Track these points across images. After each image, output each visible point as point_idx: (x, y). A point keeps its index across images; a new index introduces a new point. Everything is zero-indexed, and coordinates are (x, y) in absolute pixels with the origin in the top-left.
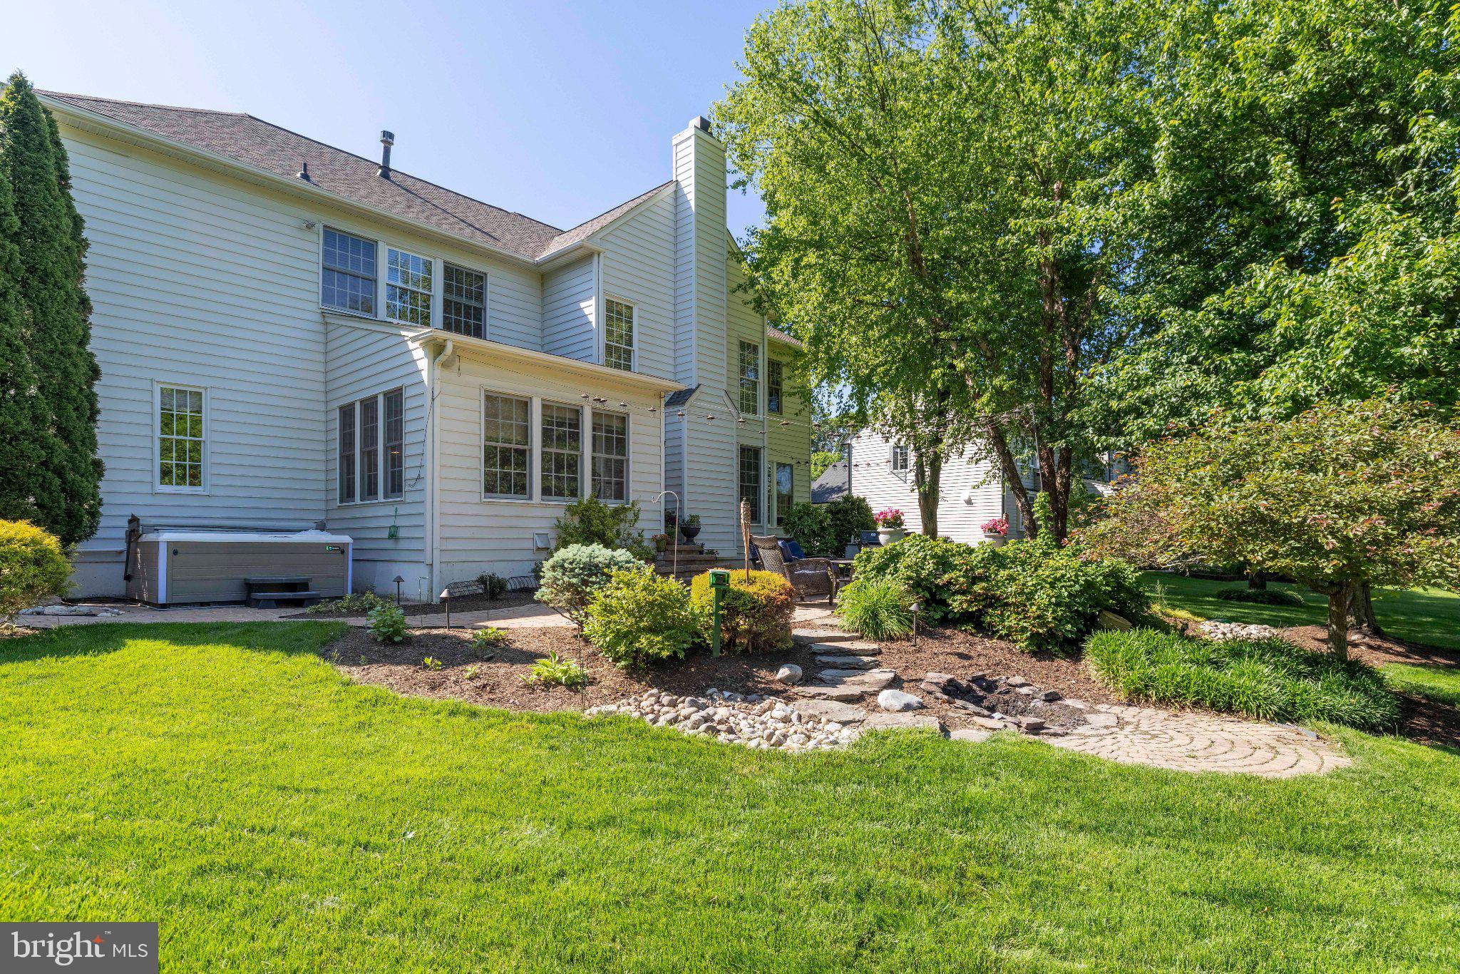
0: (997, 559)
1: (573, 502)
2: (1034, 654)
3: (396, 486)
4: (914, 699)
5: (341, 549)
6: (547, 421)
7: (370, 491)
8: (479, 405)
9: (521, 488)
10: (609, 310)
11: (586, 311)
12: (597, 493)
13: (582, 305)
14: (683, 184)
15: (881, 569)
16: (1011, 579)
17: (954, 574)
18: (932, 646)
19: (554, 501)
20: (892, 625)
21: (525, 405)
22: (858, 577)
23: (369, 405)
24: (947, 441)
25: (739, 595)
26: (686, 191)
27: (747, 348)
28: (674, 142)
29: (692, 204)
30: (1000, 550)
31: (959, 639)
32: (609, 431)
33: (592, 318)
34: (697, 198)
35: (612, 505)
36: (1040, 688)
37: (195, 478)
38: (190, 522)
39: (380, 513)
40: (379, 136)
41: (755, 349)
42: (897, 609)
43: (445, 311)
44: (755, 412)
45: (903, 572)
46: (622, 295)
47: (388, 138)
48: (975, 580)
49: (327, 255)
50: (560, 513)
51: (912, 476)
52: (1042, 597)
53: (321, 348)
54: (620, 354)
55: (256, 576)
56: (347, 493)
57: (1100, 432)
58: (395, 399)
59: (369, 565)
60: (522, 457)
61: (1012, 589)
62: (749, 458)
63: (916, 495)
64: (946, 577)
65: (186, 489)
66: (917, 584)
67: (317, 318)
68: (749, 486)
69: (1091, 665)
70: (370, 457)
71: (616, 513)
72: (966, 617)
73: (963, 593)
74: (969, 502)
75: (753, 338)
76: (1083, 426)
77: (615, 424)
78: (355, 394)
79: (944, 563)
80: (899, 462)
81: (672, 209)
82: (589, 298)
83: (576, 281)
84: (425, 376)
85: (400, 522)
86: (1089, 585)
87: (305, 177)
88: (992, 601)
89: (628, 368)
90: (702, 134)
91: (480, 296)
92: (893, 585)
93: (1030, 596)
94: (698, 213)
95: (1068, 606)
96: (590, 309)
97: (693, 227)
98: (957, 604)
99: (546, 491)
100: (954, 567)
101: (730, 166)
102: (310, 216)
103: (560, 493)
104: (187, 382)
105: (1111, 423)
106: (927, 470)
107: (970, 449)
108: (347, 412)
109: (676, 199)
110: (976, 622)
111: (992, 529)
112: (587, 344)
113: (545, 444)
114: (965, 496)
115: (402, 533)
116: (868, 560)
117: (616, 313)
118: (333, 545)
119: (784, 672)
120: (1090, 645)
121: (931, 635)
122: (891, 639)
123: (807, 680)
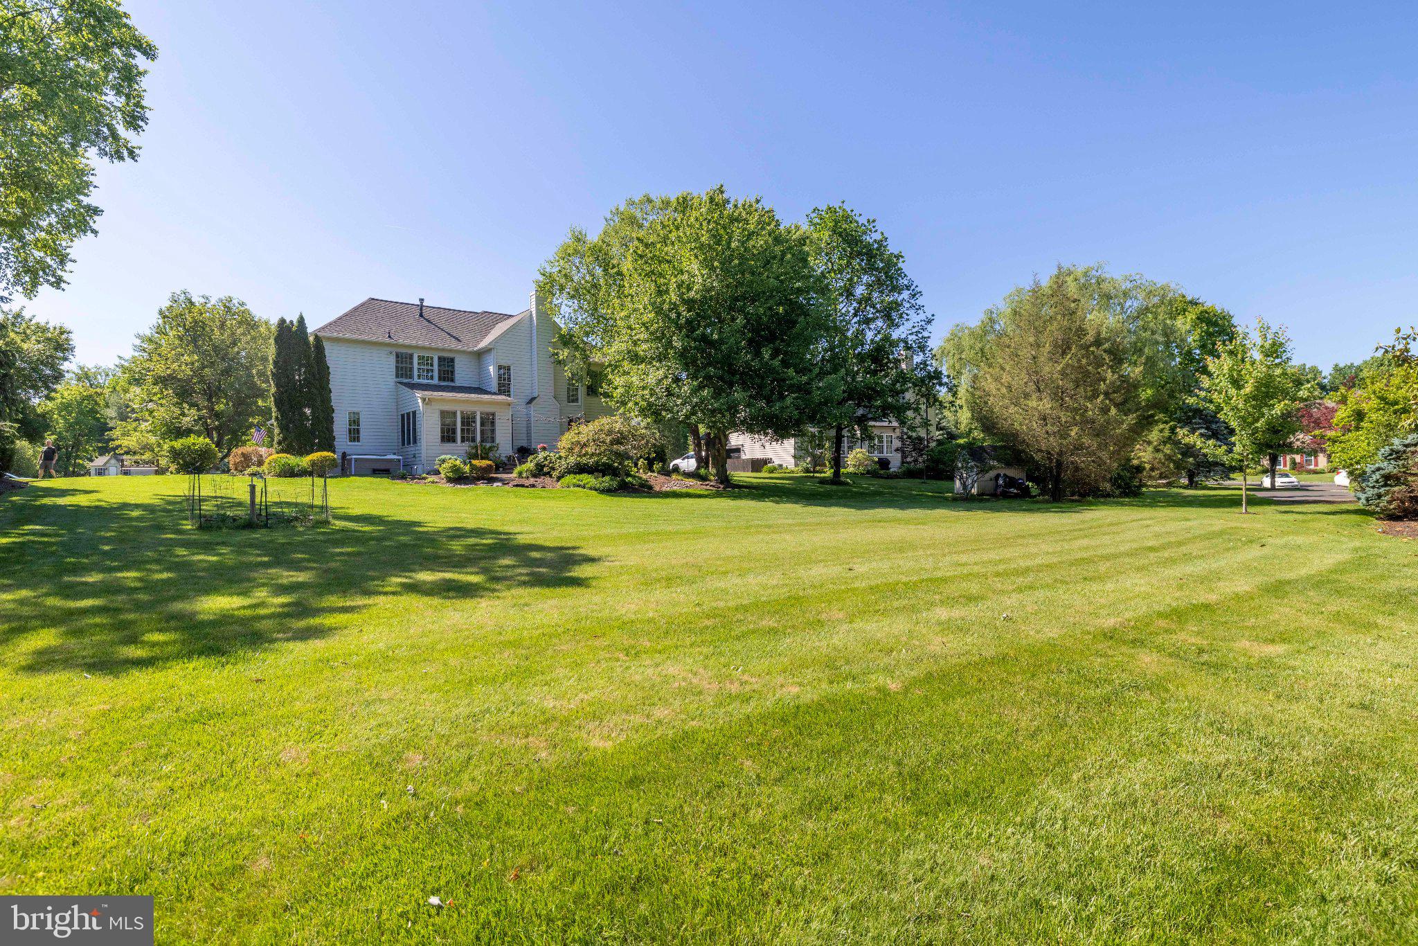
1: (473, 445)
3: (415, 442)
5: (399, 460)
6: (463, 418)
7: (409, 443)
8: (437, 415)
9: (454, 441)
10: (500, 369)
11: (490, 370)
12: (482, 441)
13: (489, 368)
19: (466, 445)
21: (455, 413)
23: (408, 414)
32: (488, 419)
33: (492, 373)
35: (489, 445)
37: (358, 441)
38: (358, 453)
39: (411, 449)
43: (440, 373)
49: (398, 362)
50: (468, 448)
53: (396, 393)
54: (504, 388)
56: (403, 444)
58: (414, 413)
60: (454, 431)
65: (356, 443)
67: (393, 383)
70: (409, 430)
77: (491, 417)
78: (405, 412)
85: (416, 452)
89: (509, 391)
91: (453, 367)
99: (463, 441)
102: (391, 349)
103: (468, 440)
104: (355, 410)
108: (403, 416)
112: (491, 383)
113: (462, 425)
115: (416, 456)
117: (504, 370)
118: (396, 459)
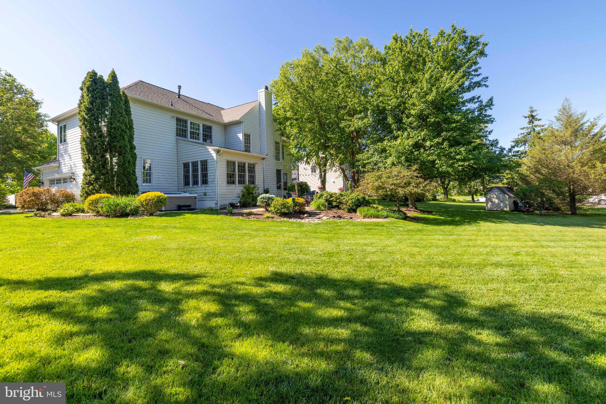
0: (341, 195)
1: (244, 185)
2: (348, 212)
3: (205, 182)
4: (329, 218)
5: (195, 198)
6: (239, 166)
7: (196, 183)
8: (225, 164)
10: (245, 136)
11: (239, 136)
12: (249, 183)
13: (238, 135)
14: (261, 103)
15: (319, 198)
16: (344, 199)
17: (333, 198)
18: (330, 211)
19: (240, 185)
20: (322, 208)
21: (234, 163)
22: (315, 200)
23: (195, 164)
24: (328, 167)
25: (297, 202)
26: (262, 104)
27: (277, 143)
28: (259, 92)
29: (264, 108)
30: (342, 193)
31: (335, 210)
32: (251, 168)
33: (241, 138)
34: (266, 107)
35: (252, 186)
36: (349, 217)
37: (150, 182)
38: (168, 192)
39: (200, 189)
40: (177, 87)
41: (279, 143)
42: (323, 205)
43: (203, 136)
44: (279, 160)
45: (324, 198)
46: (248, 132)
47: (180, 87)
48: (337, 199)
49: (177, 124)
50: (242, 188)
51: (318, 176)
52: (349, 202)
53: (176, 148)
55: (181, 204)
56: (187, 183)
57: (362, 167)
58: (204, 164)
59: (203, 202)
60: (234, 175)
61: (344, 200)
62: (278, 172)
63: (320, 180)
64: (332, 199)
65: (148, 184)
66: (327, 200)
67: (175, 140)
68: (279, 180)
69: (358, 213)
70: (195, 175)
71: (254, 187)
72: (336, 206)
73: (335, 202)
74: (334, 182)
75: (278, 141)
76: (359, 166)
77: (252, 166)
78: (190, 160)
79: (331, 196)
80: (313, 170)
81: (258, 109)
82: (240, 133)
83: (235, 129)
84: (215, 157)
85: (206, 191)
86: (358, 199)
87: (172, 105)
88: (341, 203)
89: (249, 152)
90: (266, 90)
91: (211, 132)
92: (322, 201)
93: (347, 202)
94: (266, 111)
95: (354, 203)
96: (241, 136)
97: (265, 114)
98: (334, 204)
99: (239, 183)
100: (333, 197)
101: (273, 99)
102: (174, 115)
103: (242, 183)
104: (147, 158)
105: (364, 166)
106: (323, 174)
107: (334, 169)
108: (186, 165)
109: (260, 106)
110: (337, 207)
111: (340, 189)
112: (240, 145)
113: (239, 172)
114: (333, 180)
115: (207, 194)
116: (316, 196)
117: (247, 137)
118: (193, 197)
119: (306, 215)
120: (358, 210)
121: (329, 210)
122: (323, 210)
123: (310, 216)
